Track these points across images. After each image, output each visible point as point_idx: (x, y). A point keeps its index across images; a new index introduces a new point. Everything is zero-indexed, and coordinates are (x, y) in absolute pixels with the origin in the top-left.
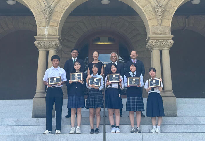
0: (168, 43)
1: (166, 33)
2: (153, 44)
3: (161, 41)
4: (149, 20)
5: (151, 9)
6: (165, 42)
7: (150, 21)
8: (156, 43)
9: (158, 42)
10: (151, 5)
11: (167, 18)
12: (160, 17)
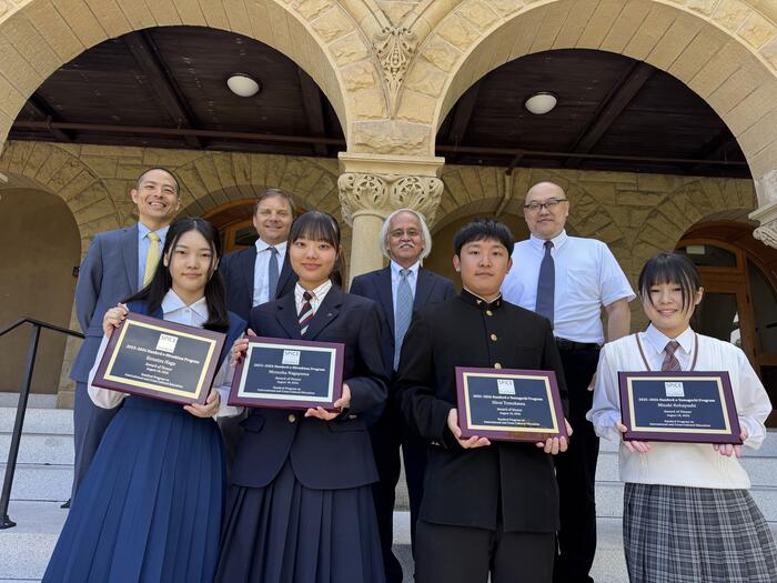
0: (418, 187)
1: (415, 147)
2: (355, 192)
3: (388, 178)
4: (349, 90)
5: (362, 48)
6: (406, 183)
7: (353, 95)
8: (368, 185)
9: (378, 184)
10: (364, 35)
11: (425, 87)
12: (393, 79)
